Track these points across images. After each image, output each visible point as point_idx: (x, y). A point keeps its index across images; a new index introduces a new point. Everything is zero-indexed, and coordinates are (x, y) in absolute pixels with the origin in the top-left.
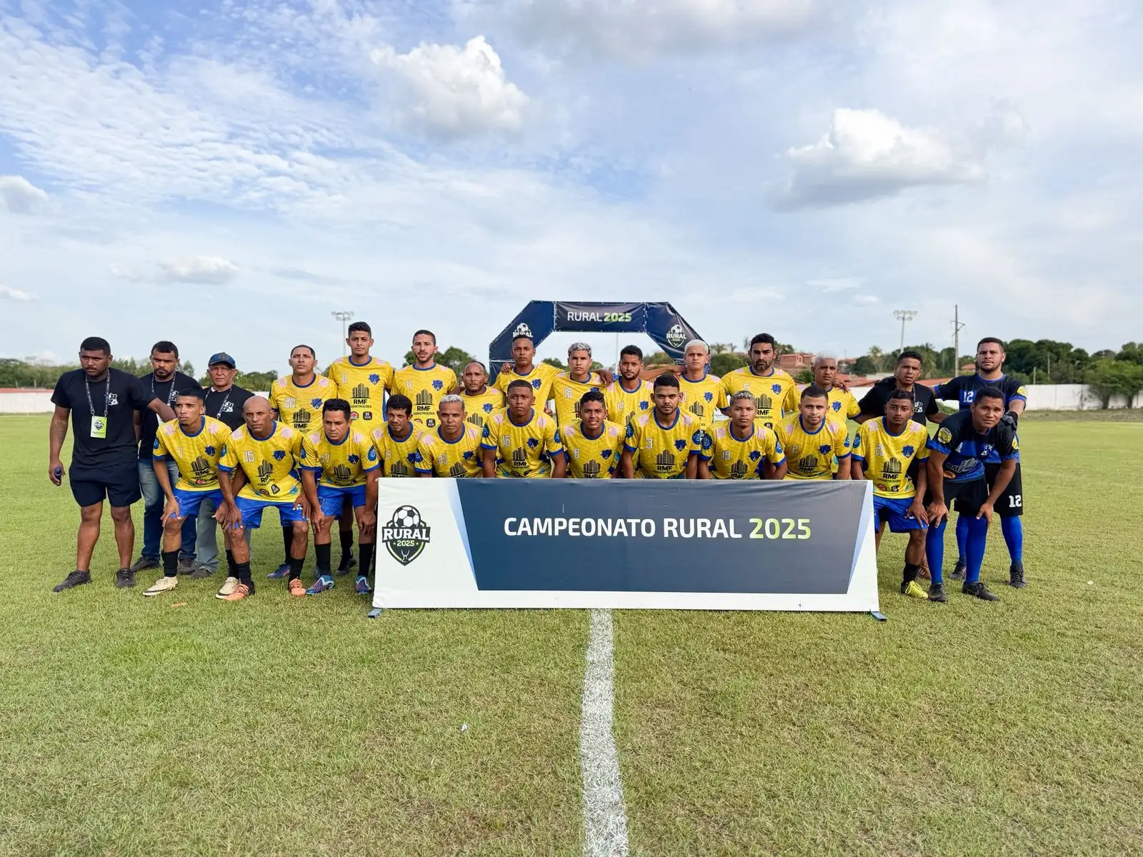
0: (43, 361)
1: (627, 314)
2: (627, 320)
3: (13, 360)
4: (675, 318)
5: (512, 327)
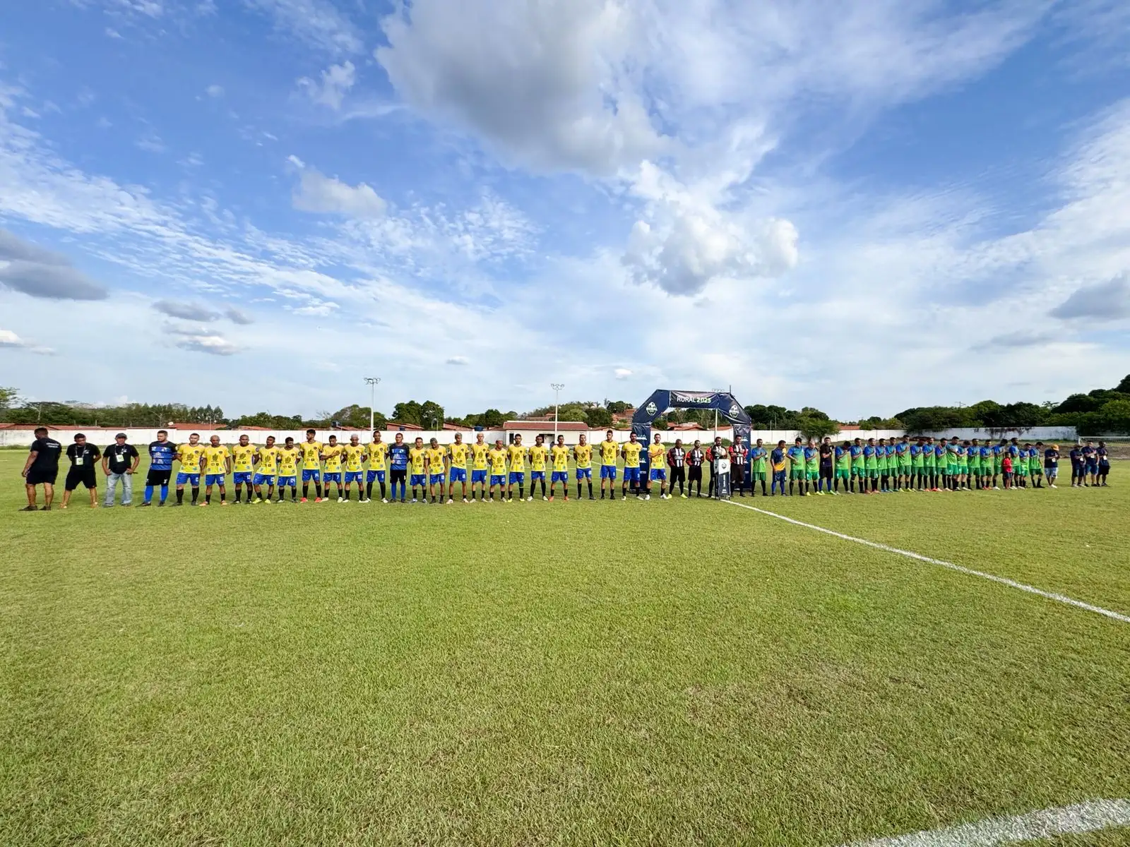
0: (82, 404)
3: (54, 403)
4: (734, 402)
5: (646, 405)
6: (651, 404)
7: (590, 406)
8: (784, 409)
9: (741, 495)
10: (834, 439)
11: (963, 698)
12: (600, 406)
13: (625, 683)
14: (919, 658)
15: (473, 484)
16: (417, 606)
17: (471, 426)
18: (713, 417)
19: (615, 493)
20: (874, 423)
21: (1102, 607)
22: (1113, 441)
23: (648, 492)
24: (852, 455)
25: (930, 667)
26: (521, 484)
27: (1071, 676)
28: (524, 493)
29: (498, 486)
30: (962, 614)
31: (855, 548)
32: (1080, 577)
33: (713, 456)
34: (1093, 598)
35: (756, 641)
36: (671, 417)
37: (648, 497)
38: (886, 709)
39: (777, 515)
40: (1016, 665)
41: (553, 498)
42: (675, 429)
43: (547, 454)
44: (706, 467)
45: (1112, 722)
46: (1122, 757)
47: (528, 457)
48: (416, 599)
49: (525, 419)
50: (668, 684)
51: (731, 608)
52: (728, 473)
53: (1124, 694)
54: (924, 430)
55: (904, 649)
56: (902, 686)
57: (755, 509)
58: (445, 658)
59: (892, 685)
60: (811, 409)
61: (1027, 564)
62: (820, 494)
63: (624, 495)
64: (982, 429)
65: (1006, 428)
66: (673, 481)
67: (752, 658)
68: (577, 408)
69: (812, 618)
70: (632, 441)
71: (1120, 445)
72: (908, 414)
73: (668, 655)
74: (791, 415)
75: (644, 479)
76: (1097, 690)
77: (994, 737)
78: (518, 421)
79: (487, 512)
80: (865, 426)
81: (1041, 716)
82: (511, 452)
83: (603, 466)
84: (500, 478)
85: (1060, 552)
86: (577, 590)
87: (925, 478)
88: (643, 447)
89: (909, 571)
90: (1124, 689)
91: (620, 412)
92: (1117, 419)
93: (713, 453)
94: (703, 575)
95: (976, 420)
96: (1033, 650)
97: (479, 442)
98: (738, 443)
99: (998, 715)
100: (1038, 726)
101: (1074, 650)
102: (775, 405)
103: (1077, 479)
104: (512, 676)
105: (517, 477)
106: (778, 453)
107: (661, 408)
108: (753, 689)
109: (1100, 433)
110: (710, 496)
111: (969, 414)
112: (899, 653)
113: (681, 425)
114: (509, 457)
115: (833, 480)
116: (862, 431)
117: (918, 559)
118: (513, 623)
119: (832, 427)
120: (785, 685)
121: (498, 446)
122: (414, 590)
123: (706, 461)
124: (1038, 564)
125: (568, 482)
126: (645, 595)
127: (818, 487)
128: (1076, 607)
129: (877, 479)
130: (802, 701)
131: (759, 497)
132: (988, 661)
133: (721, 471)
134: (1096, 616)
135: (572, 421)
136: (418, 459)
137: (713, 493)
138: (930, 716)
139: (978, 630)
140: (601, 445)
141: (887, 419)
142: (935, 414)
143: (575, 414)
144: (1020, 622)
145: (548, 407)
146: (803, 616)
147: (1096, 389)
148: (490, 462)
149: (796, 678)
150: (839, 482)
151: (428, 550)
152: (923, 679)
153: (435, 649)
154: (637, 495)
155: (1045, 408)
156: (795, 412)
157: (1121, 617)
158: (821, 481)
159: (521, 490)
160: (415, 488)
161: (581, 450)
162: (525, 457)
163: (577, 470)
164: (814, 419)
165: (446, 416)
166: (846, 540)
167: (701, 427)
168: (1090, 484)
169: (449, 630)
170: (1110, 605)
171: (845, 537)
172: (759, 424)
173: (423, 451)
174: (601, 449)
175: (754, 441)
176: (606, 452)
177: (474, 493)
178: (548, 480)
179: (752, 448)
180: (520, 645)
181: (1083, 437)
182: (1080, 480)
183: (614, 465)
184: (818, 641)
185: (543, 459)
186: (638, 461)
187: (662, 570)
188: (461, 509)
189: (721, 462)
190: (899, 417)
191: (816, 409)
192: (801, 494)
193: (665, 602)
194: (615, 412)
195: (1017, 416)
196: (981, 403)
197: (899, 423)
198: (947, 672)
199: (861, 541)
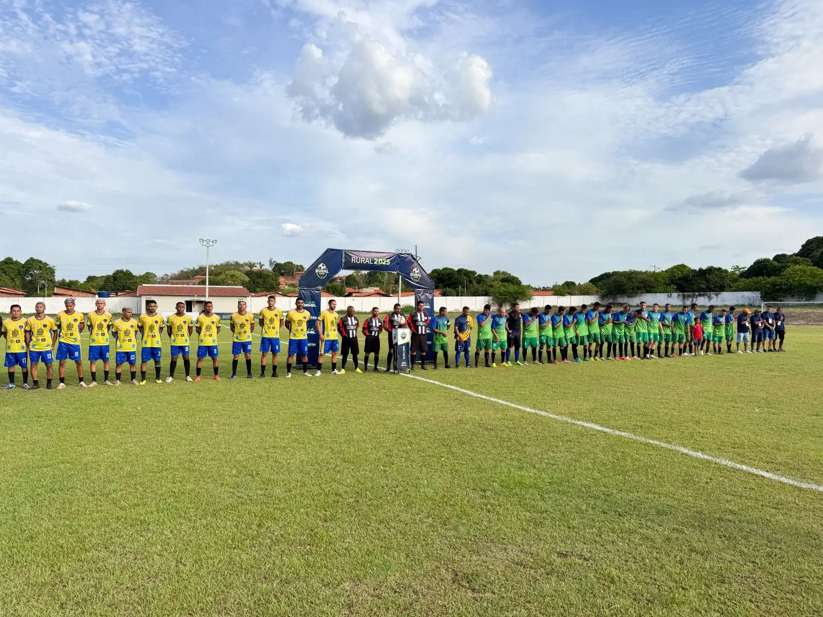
1: (388, 260)
2: (388, 264)
4: (415, 264)
5: (315, 266)
6: (321, 265)
7: (251, 267)
8: (474, 273)
9: (423, 368)
10: (524, 306)
11: (625, 567)
12: (263, 268)
13: (272, 584)
14: (587, 530)
15: (91, 364)
16: (10, 516)
17: (93, 290)
18: (397, 282)
19: (278, 370)
20: (568, 288)
21: (761, 469)
22: (793, 306)
23: (319, 367)
24: (540, 323)
25: (598, 539)
26: (157, 362)
27: (725, 537)
28: (161, 373)
29: (126, 365)
30: (633, 484)
31: (536, 421)
32: (746, 441)
33: (390, 324)
34: (755, 460)
35: (424, 526)
36: (349, 281)
37: (319, 373)
38: (551, 585)
39: (459, 389)
40: (677, 530)
41: (199, 378)
42: (354, 294)
43: (191, 325)
44: (384, 337)
45: (754, 576)
46: (758, 607)
47: (165, 329)
48: (10, 509)
49: (167, 283)
50: (322, 581)
51: (401, 492)
52: (408, 344)
53: (768, 549)
54: (618, 296)
55: (575, 523)
56: (569, 560)
57: (437, 383)
58: (47, 576)
59: (559, 560)
60: (503, 273)
61: (701, 430)
62: (506, 365)
63: (289, 371)
64: (675, 295)
65: (697, 293)
66: (345, 354)
67: (419, 545)
68: (235, 269)
69: (485, 497)
70: (298, 308)
71: (798, 310)
72: (604, 278)
73: (325, 549)
74: (481, 279)
75: (314, 353)
76: (746, 547)
77: (649, 601)
78: (157, 285)
79: (112, 398)
80: (559, 291)
81: (694, 577)
82: (143, 323)
83: (263, 339)
84: (128, 354)
85: (732, 417)
86: (222, 484)
87: (615, 345)
88: (312, 315)
89: (588, 443)
90: (769, 544)
91: (288, 275)
92: (796, 284)
93: (391, 322)
94: (372, 457)
95: (670, 285)
96: (695, 514)
97: (99, 311)
98: (419, 311)
99: (655, 580)
100: (690, 587)
101: (732, 512)
102: (465, 268)
103: (755, 344)
104: (134, 590)
105: (152, 353)
106: (462, 320)
107: (333, 270)
108: (416, 577)
109: (782, 299)
110: (388, 370)
111: (663, 279)
112: (570, 528)
113: (360, 290)
114: (141, 328)
115: (521, 350)
116: (556, 297)
117: (598, 431)
118: (138, 528)
119: (524, 292)
120: (450, 570)
121: (125, 315)
122: (7, 497)
123: (383, 330)
124: (711, 430)
125: (218, 358)
126: (304, 485)
127: (505, 356)
128: (738, 470)
129: (566, 348)
130: (467, 585)
131: (442, 370)
132: (653, 529)
133: (400, 342)
134: (755, 477)
135: (229, 285)
136: (15, 333)
137: (392, 367)
138: (592, 588)
139: (648, 499)
140: (261, 313)
141: (582, 283)
142: (630, 278)
143: (233, 276)
144: (686, 488)
145: (197, 268)
146: (476, 496)
147: (780, 253)
148: (115, 334)
149: (463, 561)
150: (527, 351)
151: (28, 447)
152: (590, 551)
153: (34, 567)
154: (304, 372)
155: (733, 273)
156: (487, 276)
157: (776, 477)
158: (508, 351)
159: (158, 370)
160: (12, 370)
161: (240, 320)
162: (161, 329)
163: (234, 342)
164: (506, 284)
165: (58, 278)
166: (529, 413)
167: (384, 293)
168: (767, 349)
169: (54, 543)
170: (768, 466)
171: (528, 410)
172: (448, 289)
173: (22, 322)
174: (261, 317)
175: (437, 309)
176: (267, 322)
177: (93, 374)
178: (193, 357)
179: (435, 315)
180: (146, 553)
181: (766, 303)
182: (758, 346)
183: (277, 336)
184: (489, 522)
185: (185, 331)
186: (306, 332)
187: (327, 454)
188: (76, 395)
189: (400, 331)
190: (594, 281)
191: (509, 273)
192: (487, 365)
193: (327, 490)
194: (282, 274)
195: (707, 281)
196: (675, 267)
197: (594, 289)
198: (613, 542)
199: (543, 413)
